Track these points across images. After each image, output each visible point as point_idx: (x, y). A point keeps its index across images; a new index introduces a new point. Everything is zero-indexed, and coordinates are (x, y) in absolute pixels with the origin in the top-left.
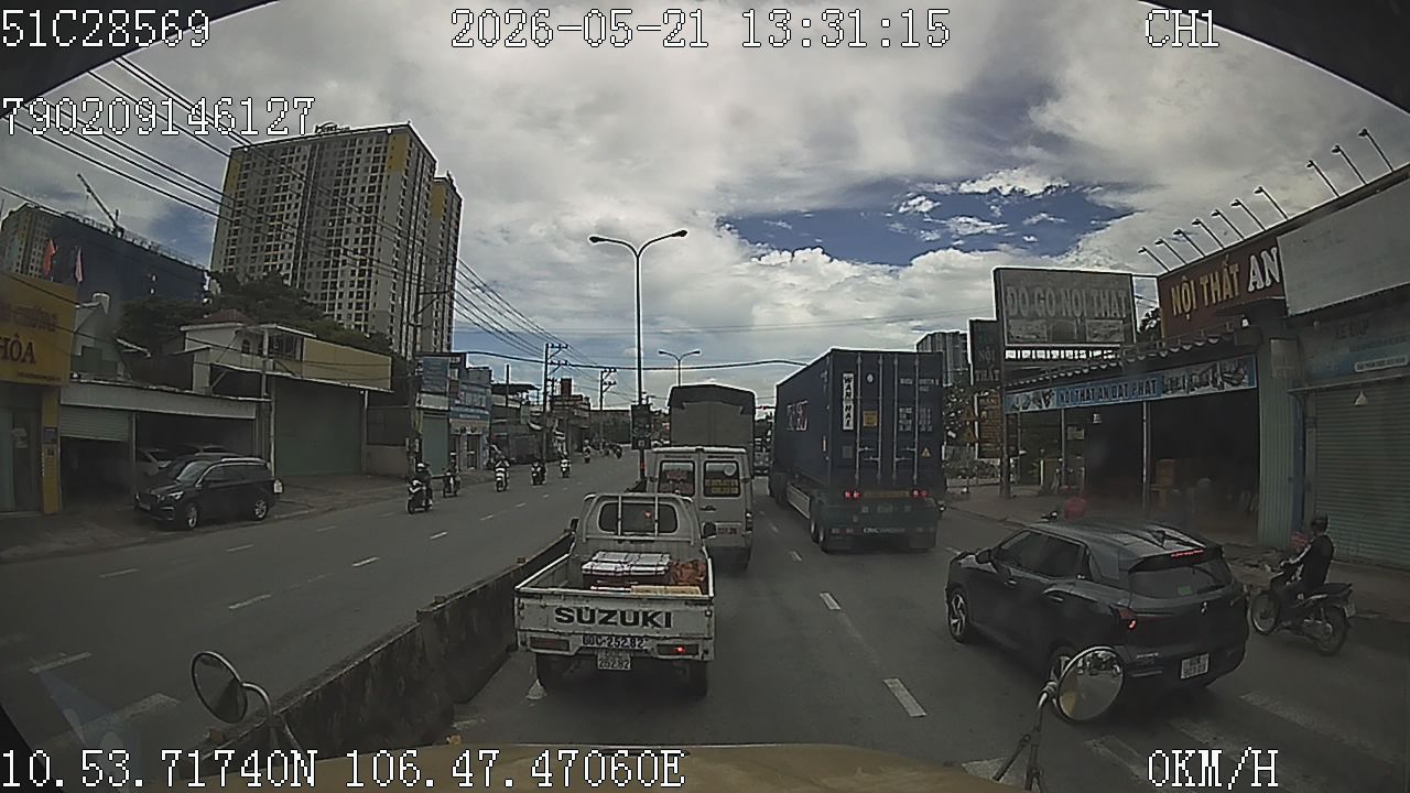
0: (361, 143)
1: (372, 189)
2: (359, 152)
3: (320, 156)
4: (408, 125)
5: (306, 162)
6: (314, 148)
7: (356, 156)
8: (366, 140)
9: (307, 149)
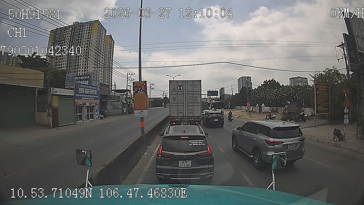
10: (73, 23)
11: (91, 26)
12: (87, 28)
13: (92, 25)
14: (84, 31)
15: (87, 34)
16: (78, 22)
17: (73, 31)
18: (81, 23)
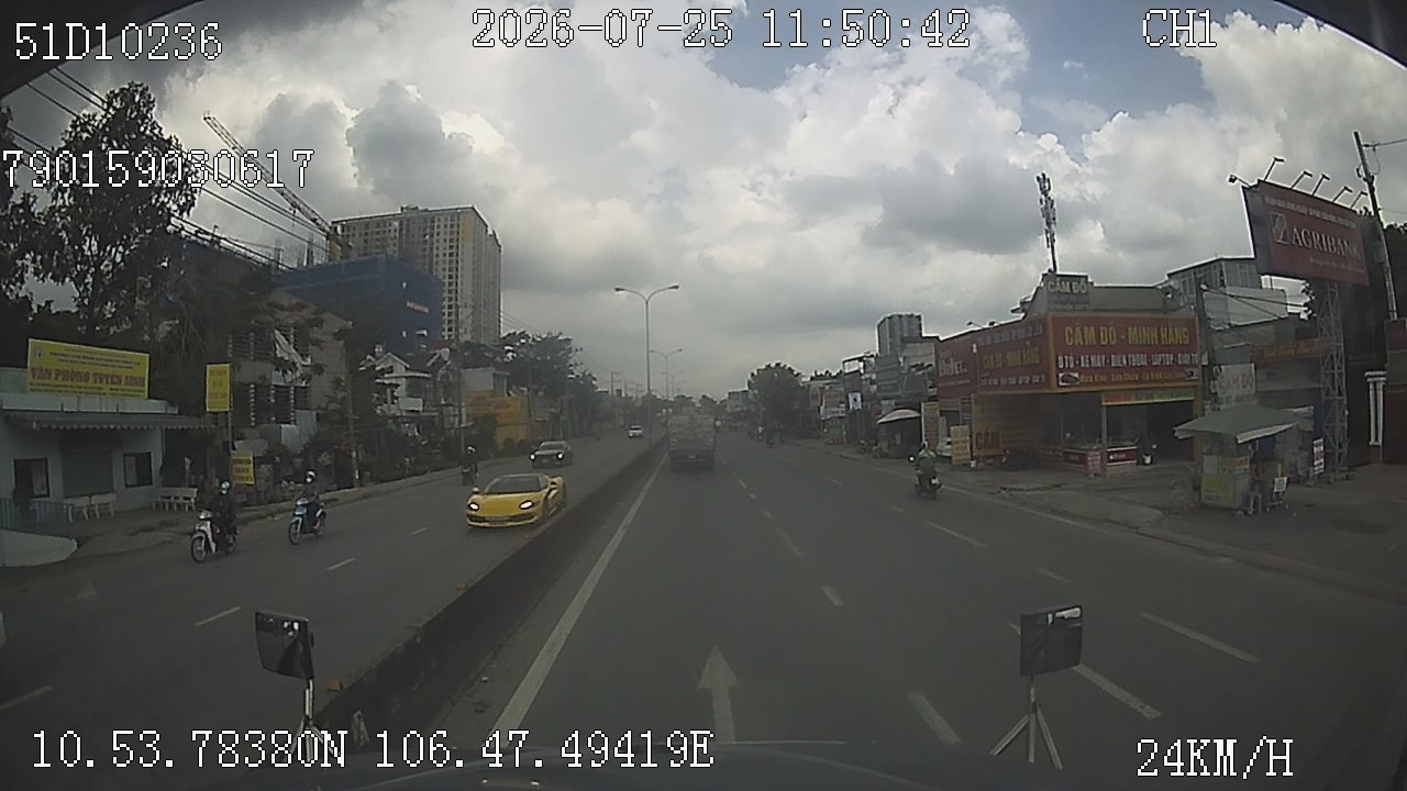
0: (439, 220)
1: (451, 254)
2: (438, 227)
3: (408, 231)
4: (473, 208)
5: (397, 234)
6: (401, 225)
7: (436, 230)
8: (442, 219)
9: (396, 224)
10: (402, 209)
11: (456, 222)
12: (446, 226)
13: (459, 219)
14: (438, 234)
15: (448, 244)
16: (417, 208)
17: (404, 232)
18: (426, 210)
